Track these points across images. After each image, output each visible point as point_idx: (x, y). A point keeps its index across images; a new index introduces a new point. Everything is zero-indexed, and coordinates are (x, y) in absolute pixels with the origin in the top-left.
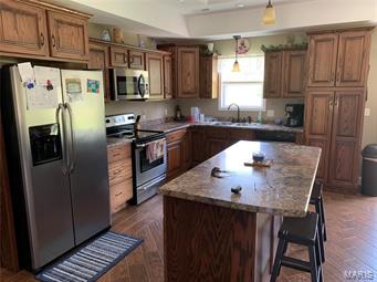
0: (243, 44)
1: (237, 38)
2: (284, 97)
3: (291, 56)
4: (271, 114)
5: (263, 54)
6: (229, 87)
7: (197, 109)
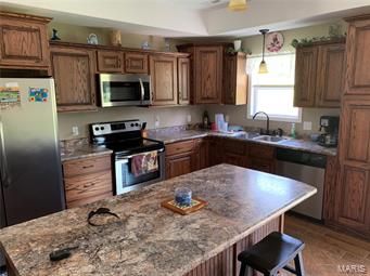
0: (275, 40)
1: (263, 32)
2: (319, 107)
3: (329, 52)
4: (308, 127)
5: (294, 50)
6: (261, 92)
7: (222, 116)
